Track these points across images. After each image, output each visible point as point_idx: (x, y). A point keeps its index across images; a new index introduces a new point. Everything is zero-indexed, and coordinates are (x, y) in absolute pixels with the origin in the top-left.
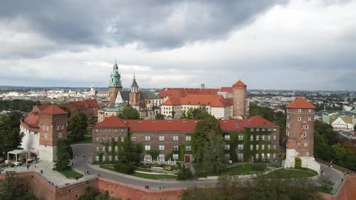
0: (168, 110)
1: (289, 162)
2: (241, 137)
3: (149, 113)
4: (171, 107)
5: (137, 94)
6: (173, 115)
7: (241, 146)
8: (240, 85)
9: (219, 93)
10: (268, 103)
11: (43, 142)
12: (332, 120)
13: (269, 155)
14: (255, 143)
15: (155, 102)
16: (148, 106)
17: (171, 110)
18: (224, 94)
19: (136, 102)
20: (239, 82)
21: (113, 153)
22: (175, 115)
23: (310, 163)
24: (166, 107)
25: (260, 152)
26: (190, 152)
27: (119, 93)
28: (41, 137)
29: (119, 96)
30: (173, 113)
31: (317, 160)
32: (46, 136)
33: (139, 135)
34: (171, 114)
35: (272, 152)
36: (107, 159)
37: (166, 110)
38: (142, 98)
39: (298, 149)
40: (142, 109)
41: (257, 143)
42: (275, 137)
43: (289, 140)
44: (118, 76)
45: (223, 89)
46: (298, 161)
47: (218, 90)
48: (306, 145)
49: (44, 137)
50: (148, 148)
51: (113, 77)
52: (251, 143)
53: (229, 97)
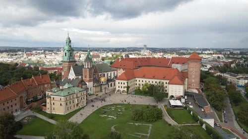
0: (123, 85)
3: (103, 87)
4: (125, 82)
5: (90, 69)
6: (128, 89)
8: (195, 59)
9: (174, 66)
15: (109, 75)
16: (103, 79)
17: (126, 85)
18: (179, 67)
19: (90, 77)
22: (130, 89)
24: (120, 81)
27: (72, 68)
29: (72, 71)
30: (128, 87)
34: (126, 89)
37: (120, 85)
38: (96, 72)
40: (95, 84)
44: (71, 50)
51: (66, 51)
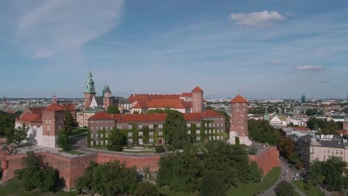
1: (232, 141)
2: (198, 125)
4: (140, 109)
5: (110, 98)
7: (198, 132)
8: (198, 90)
9: (181, 98)
10: (223, 109)
11: (46, 133)
12: (271, 118)
13: (218, 137)
14: (208, 129)
15: (125, 106)
16: (120, 109)
20: (197, 87)
21: (104, 139)
23: (246, 141)
25: (212, 135)
26: (162, 137)
27: (94, 98)
28: (44, 128)
29: (94, 100)
31: (250, 138)
32: (49, 128)
33: (124, 125)
35: (220, 135)
36: (99, 143)
38: (114, 102)
39: (237, 131)
41: (210, 128)
42: (222, 124)
43: (231, 125)
44: (92, 83)
45: (184, 95)
46: (237, 139)
47: (179, 95)
48: (242, 128)
49: (46, 129)
50: (130, 134)
51: (88, 84)
52: (205, 129)
53: (188, 101)
